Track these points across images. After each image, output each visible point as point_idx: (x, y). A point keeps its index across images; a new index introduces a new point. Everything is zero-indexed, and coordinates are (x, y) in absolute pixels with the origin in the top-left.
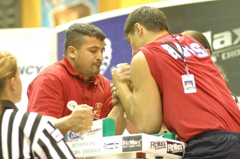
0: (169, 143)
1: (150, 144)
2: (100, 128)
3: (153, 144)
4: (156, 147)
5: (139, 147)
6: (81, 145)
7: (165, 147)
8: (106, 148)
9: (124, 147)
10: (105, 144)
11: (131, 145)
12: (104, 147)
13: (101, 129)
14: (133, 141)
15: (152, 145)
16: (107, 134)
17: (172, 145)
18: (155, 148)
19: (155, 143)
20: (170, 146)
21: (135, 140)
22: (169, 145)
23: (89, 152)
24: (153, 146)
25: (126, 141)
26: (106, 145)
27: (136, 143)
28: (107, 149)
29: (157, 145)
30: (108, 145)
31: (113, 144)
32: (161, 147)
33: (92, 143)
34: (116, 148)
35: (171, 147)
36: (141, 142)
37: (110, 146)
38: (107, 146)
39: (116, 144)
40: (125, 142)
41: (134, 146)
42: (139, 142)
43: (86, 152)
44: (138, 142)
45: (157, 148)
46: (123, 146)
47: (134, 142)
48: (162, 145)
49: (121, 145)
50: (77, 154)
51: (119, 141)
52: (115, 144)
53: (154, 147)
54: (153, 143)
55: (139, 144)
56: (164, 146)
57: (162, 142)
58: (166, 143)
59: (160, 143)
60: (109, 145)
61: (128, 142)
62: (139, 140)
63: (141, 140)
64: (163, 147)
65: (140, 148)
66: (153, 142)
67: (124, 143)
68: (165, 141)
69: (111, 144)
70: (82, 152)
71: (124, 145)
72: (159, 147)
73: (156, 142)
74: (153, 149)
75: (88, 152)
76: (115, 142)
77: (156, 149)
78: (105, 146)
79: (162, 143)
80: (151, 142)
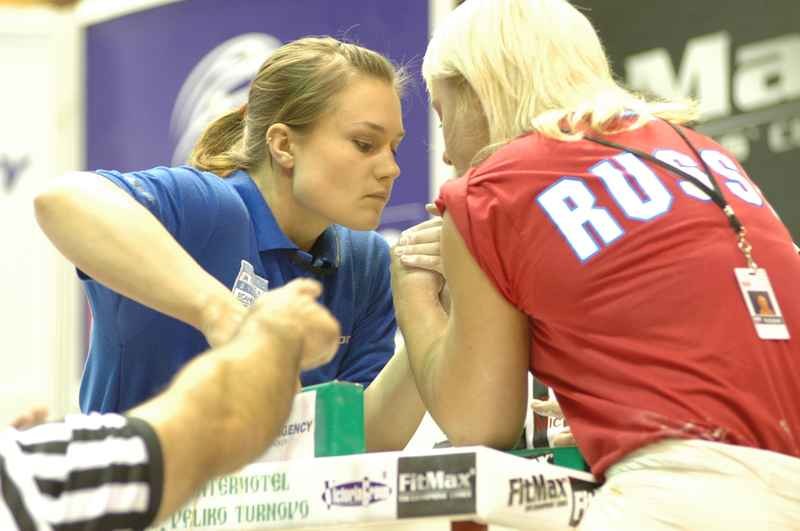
0: (577, 485)
1: (508, 490)
2: (304, 424)
3: (518, 489)
4: (529, 500)
5: (462, 500)
6: (231, 487)
7: (563, 504)
8: (333, 503)
9: (405, 499)
10: (327, 484)
11: (431, 490)
12: (324, 497)
13: (309, 425)
14: (440, 474)
15: (513, 492)
16: (335, 446)
17: (590, 495)
18: (525, 504)
19: (528, 484)
20: (581, 500)
21: (447, 472)
22: (579, 494)
23: (261, 518)
24: (517, 497)
25: (414, 475)
26: (332, 491)
27: (450, 482)
28: (333, 507)
29: (532, 491)
30: (339, 488)
31: (359, 485)
32: (549, 500)
33: (276, 478)
34: (373, 500)
35: (585, 500)
36: (473, 480)
37: (347, 495)
38: (337, 493)
39: (373, 484)
40: (408, 479)
41: (443, 496)
42: (464, 478)
43: (250, 518)
44: (459, 481)
45: (533, 504)
46: (399, 493)
47: (445, 479)
48: (553, 492)
49: (390, 491)
50: (215, 523)
51: (385, 475)
52: (366, 485)
53: (521, 501)
54: (517, 486)
55: (463, 488)
56: (562, 499)
57: (551, 482)
58: (567, 486)
59: (547, 486)
60: (343, 492)
61: (421, 478)
62: (465, 471)
63: (472, 472)
64: (555, 501)
65: (470, 504)
66: (521, 480)
67: (403, 483)
68: (564, 479)
69: (349, 486)
70: (232, 516)
71: (402, 488)
72: (542, 502)
73: (531, 480)
74: (519, 509)
75: (259, 515)
76: (366, 479)
77: (528, 509)
78: (328, 492)
79: (553, 487)
80: (513, 482)
